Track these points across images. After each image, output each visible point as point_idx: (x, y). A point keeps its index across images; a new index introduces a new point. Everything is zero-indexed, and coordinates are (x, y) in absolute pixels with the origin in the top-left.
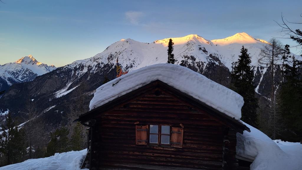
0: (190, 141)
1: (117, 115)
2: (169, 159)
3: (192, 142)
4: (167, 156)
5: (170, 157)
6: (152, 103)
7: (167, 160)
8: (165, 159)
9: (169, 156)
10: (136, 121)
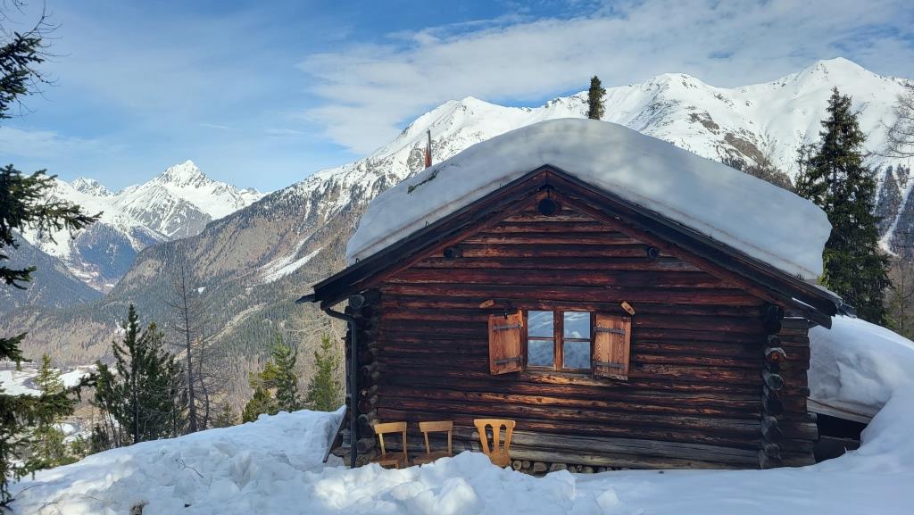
0: (655, 358)
1: (426, 282)
2: (590, 414)
3: (662, 358)
4: (584, 403)
5: (595, 408)
6: (533, 241)
7: (583, 416)
8: (579, 413)
9: (590, 403)
10: (484, 300)
